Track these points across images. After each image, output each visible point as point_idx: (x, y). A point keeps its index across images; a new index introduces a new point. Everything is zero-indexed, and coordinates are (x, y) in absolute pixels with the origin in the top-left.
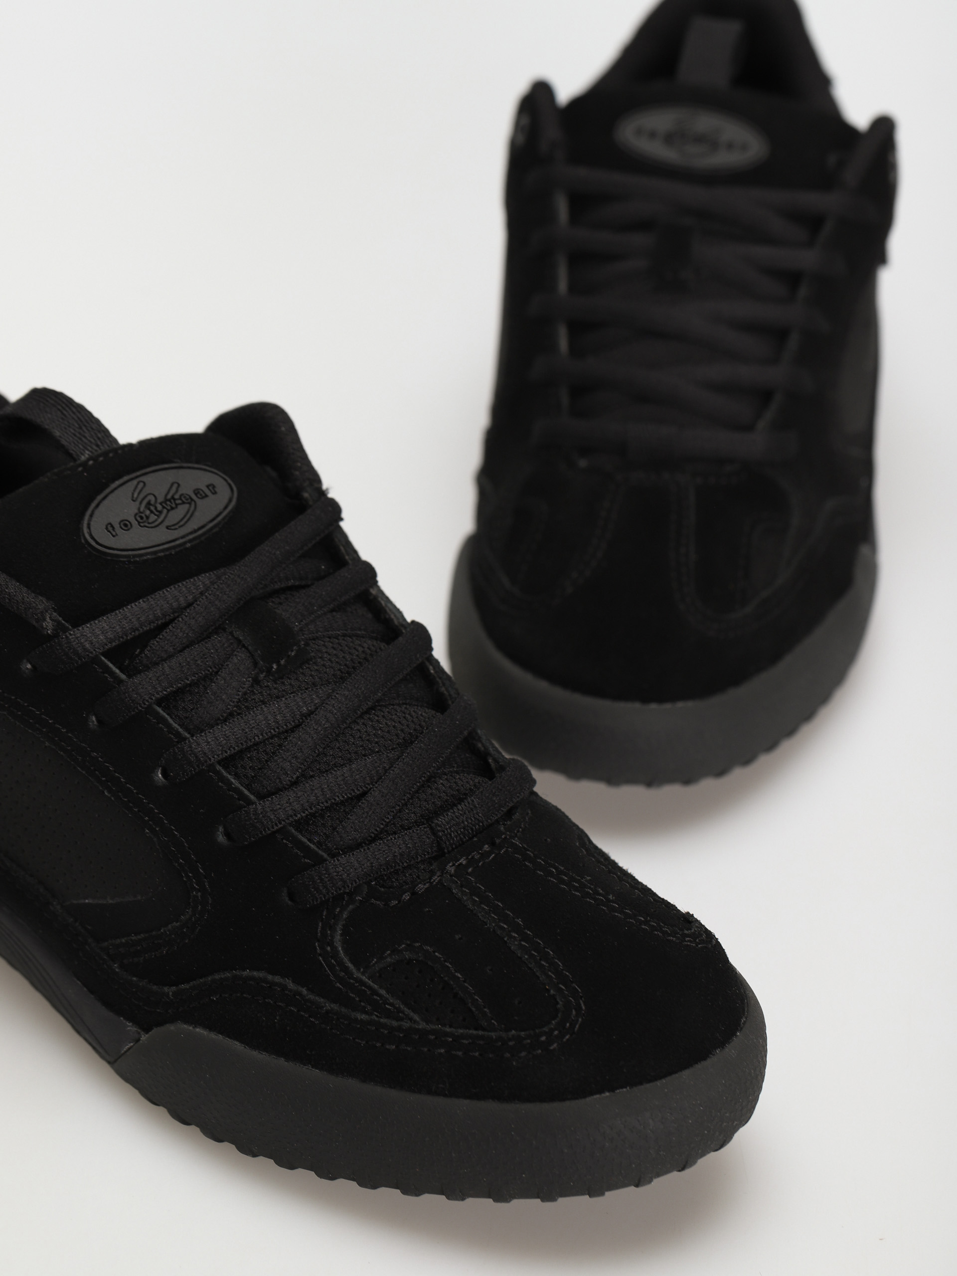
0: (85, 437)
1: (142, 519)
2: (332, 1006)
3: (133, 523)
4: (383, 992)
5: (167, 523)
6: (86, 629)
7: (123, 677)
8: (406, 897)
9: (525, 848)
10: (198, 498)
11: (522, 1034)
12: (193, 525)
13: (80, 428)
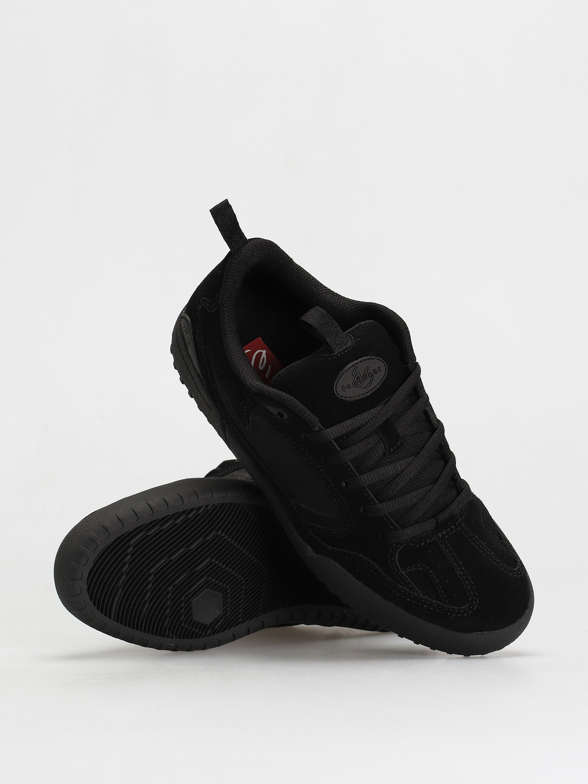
0: (337, 341)
1: (355, 384)
2: (390, 579)
3: (351, 386)
4: (409, 580)
5: (363, 386)
6: (329, 430)
7: (339, 449)
8: (423, 544)
9: (465, 528)
10: (374, 374)
11: (456, 608)
12: (372, 387)
13: (336, 336)
